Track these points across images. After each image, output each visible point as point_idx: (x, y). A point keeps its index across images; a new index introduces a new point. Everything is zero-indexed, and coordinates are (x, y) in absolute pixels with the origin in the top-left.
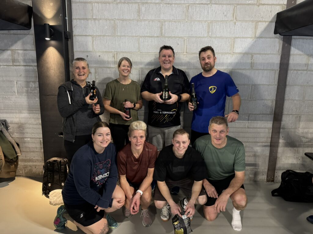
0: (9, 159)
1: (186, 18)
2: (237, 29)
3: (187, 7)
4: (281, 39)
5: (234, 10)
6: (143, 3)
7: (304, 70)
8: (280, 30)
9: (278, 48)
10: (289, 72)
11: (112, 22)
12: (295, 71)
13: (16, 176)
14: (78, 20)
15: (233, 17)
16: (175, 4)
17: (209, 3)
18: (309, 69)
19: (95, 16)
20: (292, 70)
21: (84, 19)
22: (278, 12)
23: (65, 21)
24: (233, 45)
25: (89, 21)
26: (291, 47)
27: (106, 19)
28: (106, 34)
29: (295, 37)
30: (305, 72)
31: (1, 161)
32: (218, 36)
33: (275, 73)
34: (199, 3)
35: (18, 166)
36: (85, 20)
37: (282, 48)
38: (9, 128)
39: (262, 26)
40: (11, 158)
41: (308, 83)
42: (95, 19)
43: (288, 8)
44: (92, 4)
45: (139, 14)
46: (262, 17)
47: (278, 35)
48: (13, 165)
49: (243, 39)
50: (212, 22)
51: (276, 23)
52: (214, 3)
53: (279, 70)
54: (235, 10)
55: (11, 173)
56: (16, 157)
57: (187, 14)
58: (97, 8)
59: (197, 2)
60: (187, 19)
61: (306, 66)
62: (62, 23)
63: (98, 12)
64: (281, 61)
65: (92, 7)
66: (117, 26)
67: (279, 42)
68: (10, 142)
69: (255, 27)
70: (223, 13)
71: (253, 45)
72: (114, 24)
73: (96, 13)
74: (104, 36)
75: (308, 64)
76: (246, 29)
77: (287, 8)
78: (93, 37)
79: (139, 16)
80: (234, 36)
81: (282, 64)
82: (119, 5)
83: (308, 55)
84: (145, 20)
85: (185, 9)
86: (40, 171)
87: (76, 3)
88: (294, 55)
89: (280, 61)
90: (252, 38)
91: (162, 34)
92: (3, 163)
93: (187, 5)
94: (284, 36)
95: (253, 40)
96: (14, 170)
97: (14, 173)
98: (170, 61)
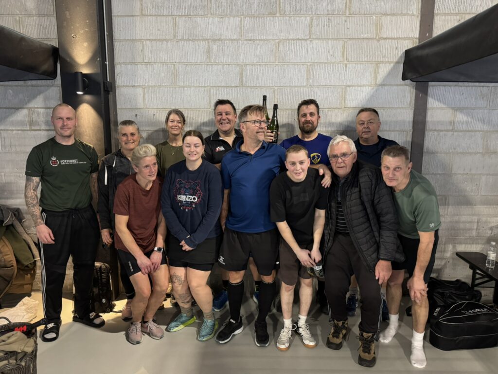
0: (23, 265)
1: (276, 60)
2: (349, 74)
3: (277, 44)
4: (413, 86)
5: (343, 47)
6: (215, 40)
7: (448, 131)
8: (409, 75)
9: (409, 100)
10: (426, 133)
11: (172, 67)
12: (436, 133)
13: (32, 290)
14: (123, 65)
15: (343, 57)
16: (260, 40)
17: (308, 37)
18: (456, 129)
19: (147, 58)
20: (431, 130)
21: (131, 63)
22: (407, 49)
23: (104, 67)
24: (344, 96)
25: (139, 66)
26: (428, 98)
27: (163, 64)
28: (163, 84)
29: (433, 83)
30: (450, 133)
32: (321, 84)
33: (407, 134)
34: (294, 38)
35: (36, 276)
36: (133, 65)
37: (415, 100)
38: (24, 220)
39: (385, 69)
40: (26, 263)
41: (455, 149)
42: (146, 63)
43: (421, 43)
44: (143, 42)
45: (210, 55)
46: (384, 57)
47: (408, 81)
48: (29, 276)
49: (359, 88)
50: (313, 64)
51: (404, 64)
52: (314, 37)
53: (412, 131)
54: (346, 46)
55: (25, 286)
56: (33, 262)
57: (277, 54)
58: (150, 48)
59: (291, 37)
60: (277, 62)
61: (450, 125)
62: (99, 70)
63: (151, 53)
64: (414, 117)
65: (143, 47)
66: (178, 73)
67: (411, 90)
68: (25, 240)
69: (375, 70)
70: (329, 52)
71: (372, 96)
72: (174, 69)
73: (148, 54)
74: (160, 86)
75: (454, 122)
76: (362, 74)
77: (419, 43)
78: (144, 89)
79: (209, 57)
80: (345, 84)
81: (415, 122)
82: (181, 43)
83: (453, 108)
84: (217, 64)
85: (274, 47)
86: (68, 283)
87: (120, 41)
88: (432, 109)
89: (412, 118)
90: (370, 85)
91: (242, 82)
92: (14, 271)
93: (277, 41)
94: (416, 82)
95: (373, 89)
96: (30, 282)
97: (30, 286)
98: (229, 120)
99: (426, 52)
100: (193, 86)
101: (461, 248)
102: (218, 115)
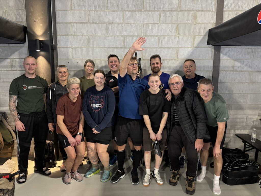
0: (7, 142)
1: (142, 34)
2: (180, 41)
3: (143, 26)
4: (213, 48)
5: (177, 27)
6: (110, 23)
7: (231, 71)
8: (211, 42)
9: (211, 55)
10: (220, 72)
12: (225, 72)
13: (12, 156)
14: (61, 36)
15: (177, 32)
16: (133, 23)
17: (158, 22)
18: (235, 70)
19: (74, 33)
20: (222, 71)
21: (65, 35)
22: (209, 29)
23: (51, 37)
24: (177, 53)
25: (70, 37)
26: (221, 54)
27: (82, 35)
28: (83, 46)
29: (223, 46)
30: (232, 72)
31: (1, 144)
32: (166, 47)
33: (210, 73)
34: (151, 22)
35: (14, 148)
36: (67, 36)
37: (214, 55)
38: (8, 118)
39: (198, 39)
40: (9, 141)
41: (234, 80)
42: (74, 35)
44: (72, 24)
45: (107, 31)
46: (198, 33)
47: (210, 45)
49: (185, 49)
50: (161, 36)
51: (208, 36)
52: (162, 22)
53: (212, 71)
55: (8, 154)
56: (13, 141)
57: (142, 31)
58: (76, 27)
59: (150, 22)
61: (232, 68)
62: (49, 38)
64: (213, 64)
65: (72, 27)
66: (90, 40)
67: (212, 50)
68: (8, 129)
69: (193, 39)
70: (169, 30)
71: (192, 53)
72: (89, 38)
73: (75, 30)
74: (81, 47)
75: (234, 66)
76: (187, 41)
77: (216, 25)
78: (73, 48)
79: (107, 32)
80: (178, 47)
81: (214, 67)
82: (92, 25)
83: (233, 60)
84: (111, 36)
85: (141, 27)
86: (31, 152)
87: (60, 23)
88: (223, 60)
90: (191, 47)
91: (124, 45)
92: (2, 146)
93: (143, 24)
94: (214, 46)
95: (192, 49)
96: (11, 152)
97: (11, 153)
98: (116, 65)
99: (219, 30)
100: (99, 47)
101: (238, 132)
102: (111, 62)
